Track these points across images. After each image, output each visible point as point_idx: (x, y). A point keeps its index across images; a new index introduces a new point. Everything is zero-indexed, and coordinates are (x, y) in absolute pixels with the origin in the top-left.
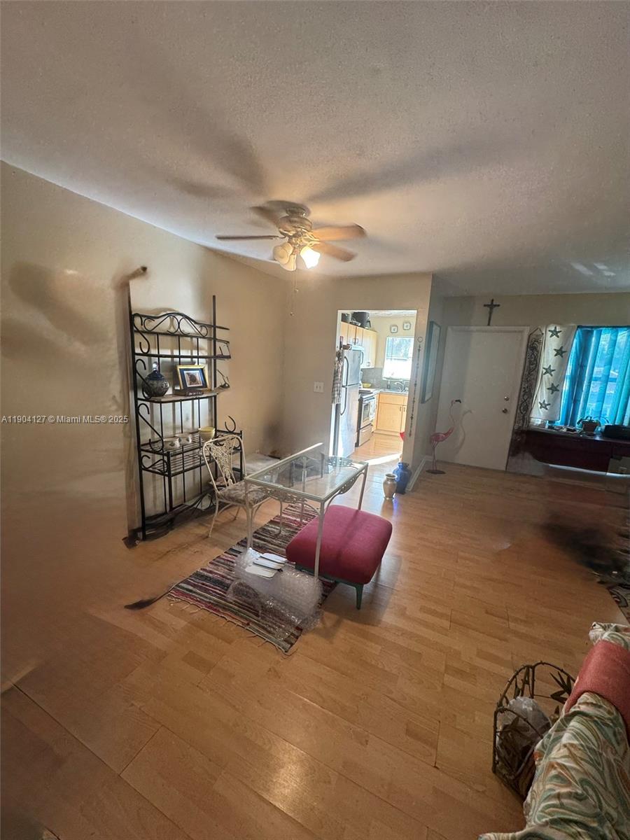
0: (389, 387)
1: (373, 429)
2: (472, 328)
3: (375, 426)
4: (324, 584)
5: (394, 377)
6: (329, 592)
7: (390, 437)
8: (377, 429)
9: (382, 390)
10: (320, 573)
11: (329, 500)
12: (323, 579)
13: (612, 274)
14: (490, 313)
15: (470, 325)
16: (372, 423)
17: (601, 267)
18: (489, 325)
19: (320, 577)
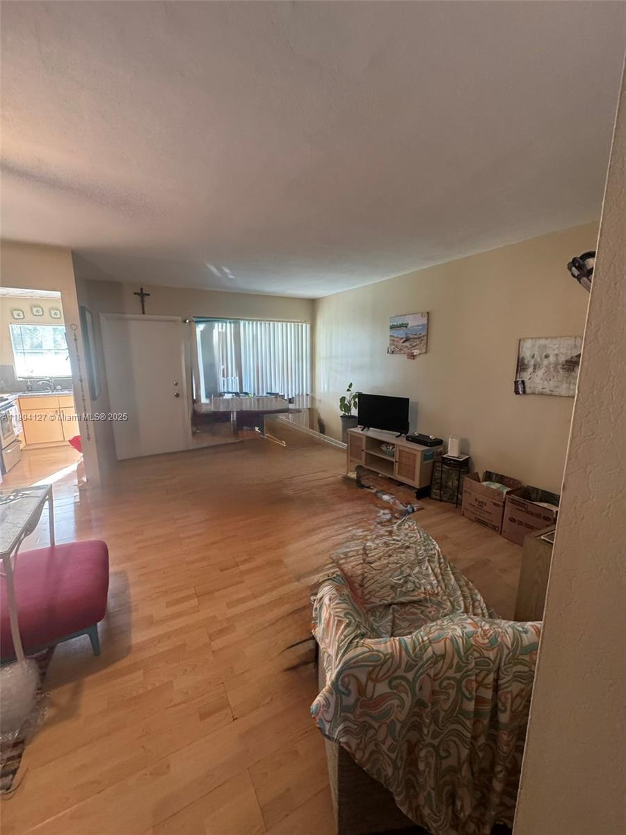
0: (30, 389)
1: (22, 446)
2: (128, 316)
3: (24, 442)
4: (38, 660)
5: (34, 375)
6: (47, 665)
7: (53, 449)
8: (27, 445)
9: (20, 394)
10: (27, 652)
11: (14, 551)
12: (31, 656)
13: (233, 277)
14: (142, 301)
15: (125, 313)
16: (19, 438)
17: (227, 271)
18: (144, 313)
19: (28, 657)
